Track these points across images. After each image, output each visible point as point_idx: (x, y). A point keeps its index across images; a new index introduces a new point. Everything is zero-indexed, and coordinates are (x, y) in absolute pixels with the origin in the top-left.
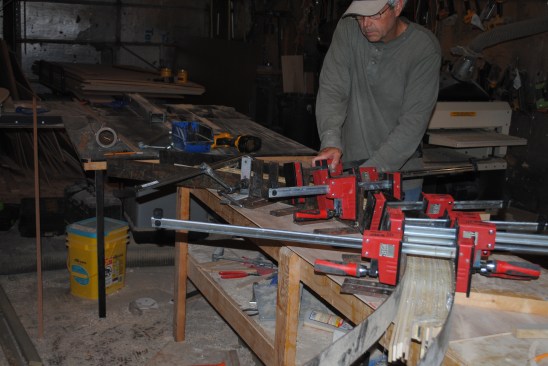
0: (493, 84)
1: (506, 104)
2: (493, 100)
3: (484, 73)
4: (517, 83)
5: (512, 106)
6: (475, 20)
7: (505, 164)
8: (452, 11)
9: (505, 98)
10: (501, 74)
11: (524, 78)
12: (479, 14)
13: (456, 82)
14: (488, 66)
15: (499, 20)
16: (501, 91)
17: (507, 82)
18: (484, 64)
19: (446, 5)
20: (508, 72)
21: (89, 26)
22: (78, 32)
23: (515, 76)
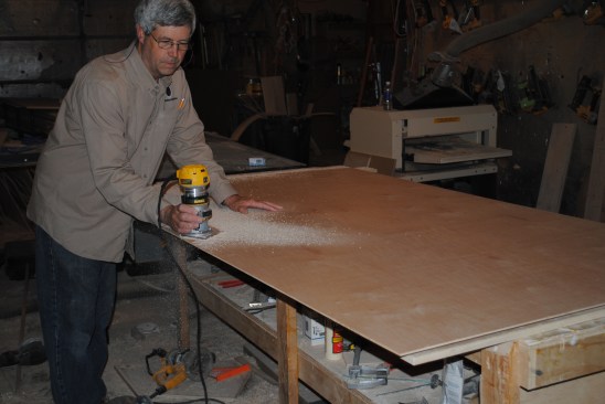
0: (477, 87)
1: (491, 106)
2: (477, 104)
3: (468, 77)
4: (501, 85)
5: (498, 109)
6: (453, 25)
7: (496, 168)
8: (430, 18)
9: (490, 101)
10: (485, 78)
11: (507, 79)
12: (456, 18)
13: (436, 88)
14: (471, 71)
15: (477, 23)
16: (486, 94)
17: (490, 84)
18: (466, 69)
19: (424, 12)
20: (490, 74)
21: (52, 63)
22: (40, 71)
23: (498, 77)
